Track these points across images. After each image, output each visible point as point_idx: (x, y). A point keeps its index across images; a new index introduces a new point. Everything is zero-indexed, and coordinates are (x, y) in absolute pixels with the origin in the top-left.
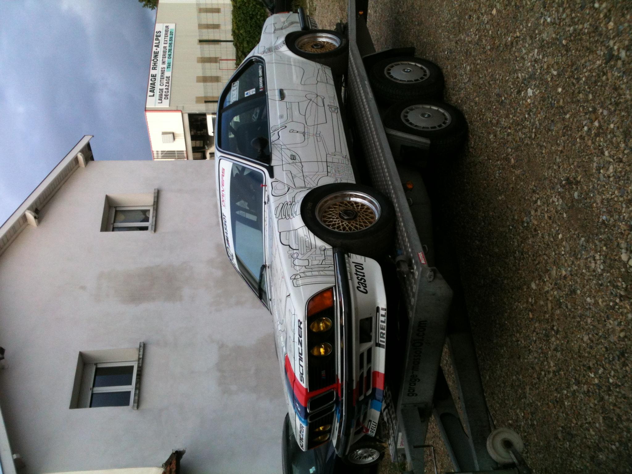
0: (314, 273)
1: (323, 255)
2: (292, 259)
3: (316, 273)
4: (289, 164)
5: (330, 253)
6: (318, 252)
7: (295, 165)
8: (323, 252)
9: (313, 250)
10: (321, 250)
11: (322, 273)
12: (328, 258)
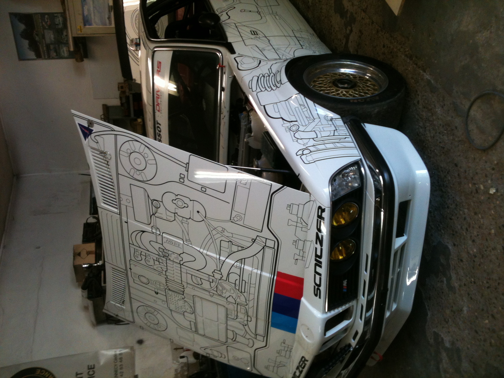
0: (328, 146)
1: (333, 126)
2: (291, 132)
3: (331, 146)
4: (252, 39)
5: (340, 122)
6: (324, 122)
7: (259, 40)
8: (330, 123)
9: (317, 120)
10: (327, 121)
11: (338, 145)
12: (340, 128)
